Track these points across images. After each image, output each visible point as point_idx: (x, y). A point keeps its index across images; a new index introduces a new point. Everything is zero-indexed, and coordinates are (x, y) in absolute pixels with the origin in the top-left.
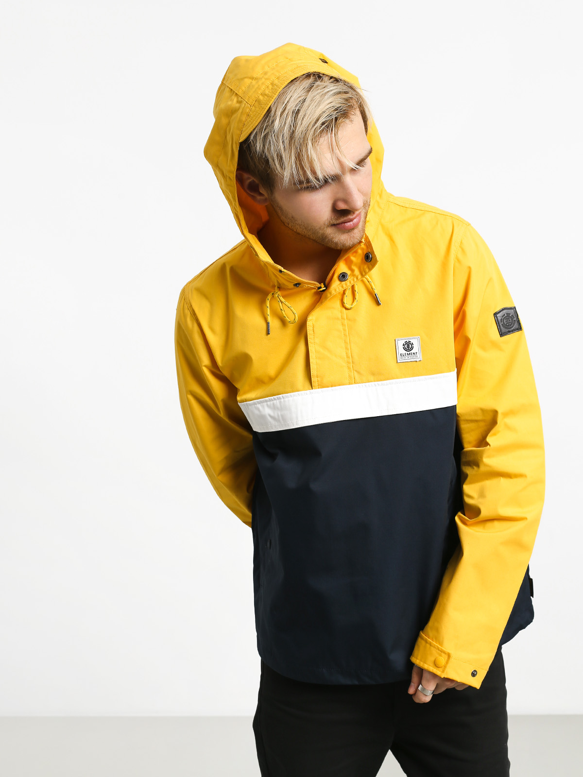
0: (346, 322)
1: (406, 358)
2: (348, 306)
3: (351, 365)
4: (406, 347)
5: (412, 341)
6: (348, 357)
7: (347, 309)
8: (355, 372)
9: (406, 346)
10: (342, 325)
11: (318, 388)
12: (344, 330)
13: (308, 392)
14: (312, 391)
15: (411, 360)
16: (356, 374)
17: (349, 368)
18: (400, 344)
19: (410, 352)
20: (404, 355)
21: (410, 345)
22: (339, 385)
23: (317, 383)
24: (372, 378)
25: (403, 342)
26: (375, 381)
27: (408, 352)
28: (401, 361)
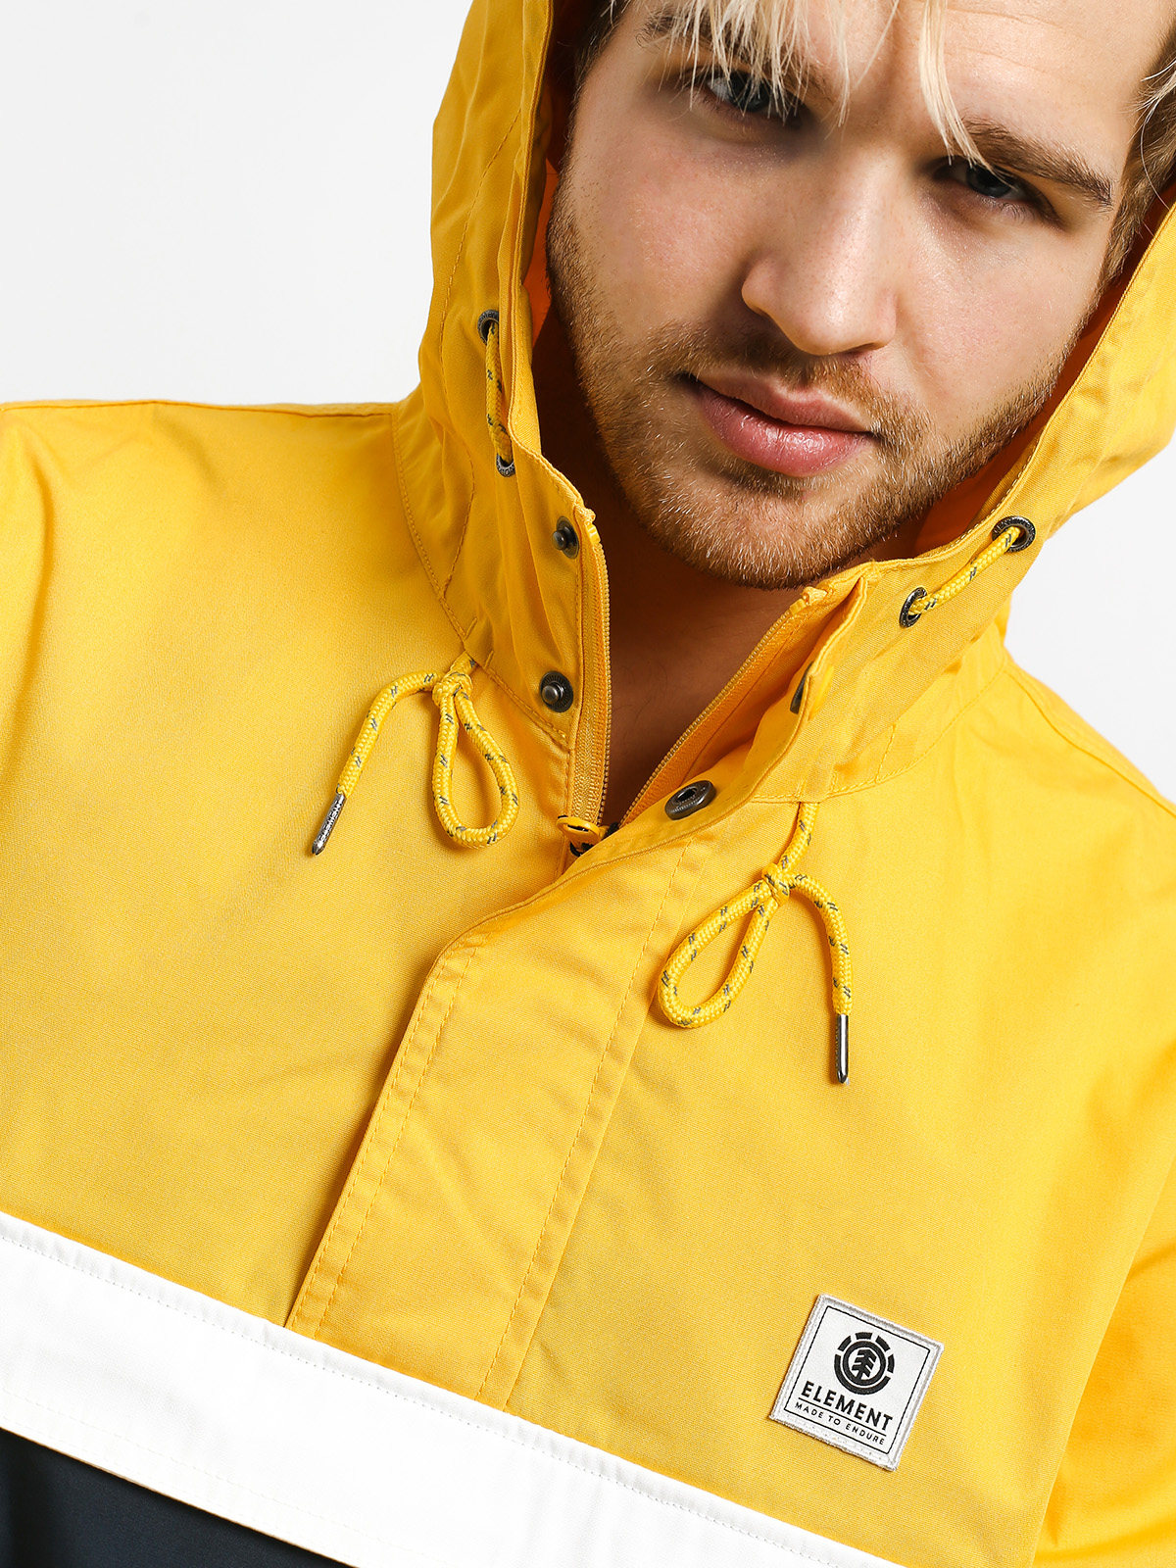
0: (621, 1076)
1: (825, 1420)
2: (675, 1006)
3: (536, 1308)
4: (851, 1362)
5: (896, 1348)
6: (542, 1259)
7: (658, 1015)
8: (537, 1348)
9: (854, 1355)
10: (598, 1082)
11: (317, 1336)
12: (594, 1114)
13: (259, 1324)
14: (277, 1330)
15: (841, 1442)
16: (537, 1360)
17: (519, 1317)
18: (837, 1329)
19: (859, 1399)
20: (823, 1396)
21: (877, 1365)
22: (428, 1376)
23: (323, 1307)
24: (600, 1421)
25: (852, 1328)
26: (610, 1448)
27: (849, 1396)
28: (792, 1420)
